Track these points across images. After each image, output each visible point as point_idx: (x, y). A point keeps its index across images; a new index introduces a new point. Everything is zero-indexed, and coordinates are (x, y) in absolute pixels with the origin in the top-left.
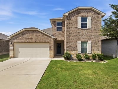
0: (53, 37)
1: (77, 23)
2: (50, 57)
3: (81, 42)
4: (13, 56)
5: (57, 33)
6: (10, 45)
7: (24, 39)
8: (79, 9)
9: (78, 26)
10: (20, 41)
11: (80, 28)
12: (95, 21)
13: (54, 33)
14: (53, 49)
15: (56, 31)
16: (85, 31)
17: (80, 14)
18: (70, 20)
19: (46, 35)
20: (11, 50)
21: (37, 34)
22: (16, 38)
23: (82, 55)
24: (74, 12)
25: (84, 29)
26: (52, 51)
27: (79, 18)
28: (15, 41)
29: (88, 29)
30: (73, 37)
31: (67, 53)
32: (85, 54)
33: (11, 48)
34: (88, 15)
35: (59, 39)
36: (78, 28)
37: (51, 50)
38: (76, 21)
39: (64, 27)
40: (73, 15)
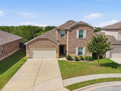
0: (58, 44)
1: (76, 35)
2: (56, 58)
3: (79, 48)
4: (29, 57)
5: (61, 39)
6: (27, 49)
7: (37, 45)
8: (78, 25)
9: (77, 37)
10: (34, 46)
11: (78, 38)
12: (89, 33)
13: (59, 39)
14: (58, 52)
15: (60, 38)
16: (81, 40)
17: (78, 28)
18: (71, 33)
19: (54, 42)
20: (28, 52)
21: (47, 41)
22: (31, 44)
23: (79, 57)
24: (74, 26)
25: (81, 39)
26: (58, 54)
27: (78, 31)
28: (30, 46)
29: (84, 39)
30: (73, 44)
31: (68, 56)
32: (81, 56)
33: (27, 51)
34: (84, 29)
35: (63, 44)
36: (77, 38)
37: (57, 52)
38: (76, 33)
39: (67, 34)
40: (74, 29)
